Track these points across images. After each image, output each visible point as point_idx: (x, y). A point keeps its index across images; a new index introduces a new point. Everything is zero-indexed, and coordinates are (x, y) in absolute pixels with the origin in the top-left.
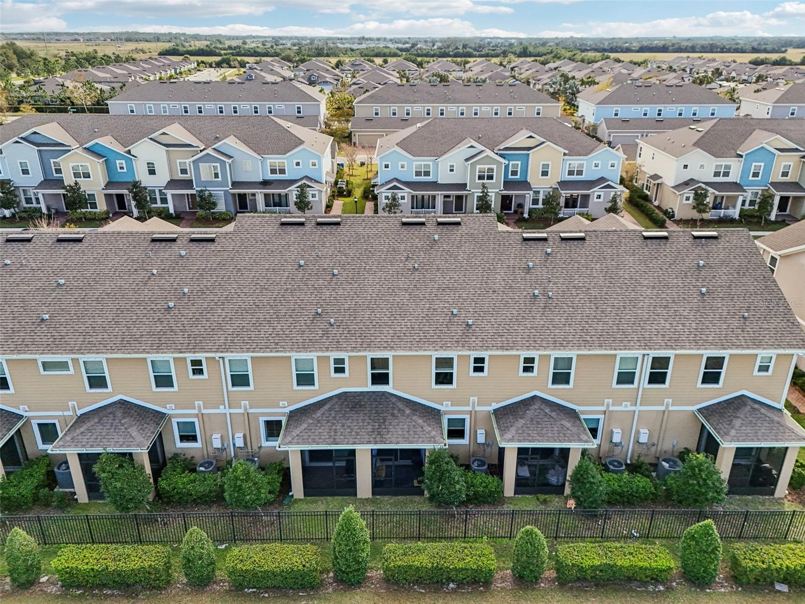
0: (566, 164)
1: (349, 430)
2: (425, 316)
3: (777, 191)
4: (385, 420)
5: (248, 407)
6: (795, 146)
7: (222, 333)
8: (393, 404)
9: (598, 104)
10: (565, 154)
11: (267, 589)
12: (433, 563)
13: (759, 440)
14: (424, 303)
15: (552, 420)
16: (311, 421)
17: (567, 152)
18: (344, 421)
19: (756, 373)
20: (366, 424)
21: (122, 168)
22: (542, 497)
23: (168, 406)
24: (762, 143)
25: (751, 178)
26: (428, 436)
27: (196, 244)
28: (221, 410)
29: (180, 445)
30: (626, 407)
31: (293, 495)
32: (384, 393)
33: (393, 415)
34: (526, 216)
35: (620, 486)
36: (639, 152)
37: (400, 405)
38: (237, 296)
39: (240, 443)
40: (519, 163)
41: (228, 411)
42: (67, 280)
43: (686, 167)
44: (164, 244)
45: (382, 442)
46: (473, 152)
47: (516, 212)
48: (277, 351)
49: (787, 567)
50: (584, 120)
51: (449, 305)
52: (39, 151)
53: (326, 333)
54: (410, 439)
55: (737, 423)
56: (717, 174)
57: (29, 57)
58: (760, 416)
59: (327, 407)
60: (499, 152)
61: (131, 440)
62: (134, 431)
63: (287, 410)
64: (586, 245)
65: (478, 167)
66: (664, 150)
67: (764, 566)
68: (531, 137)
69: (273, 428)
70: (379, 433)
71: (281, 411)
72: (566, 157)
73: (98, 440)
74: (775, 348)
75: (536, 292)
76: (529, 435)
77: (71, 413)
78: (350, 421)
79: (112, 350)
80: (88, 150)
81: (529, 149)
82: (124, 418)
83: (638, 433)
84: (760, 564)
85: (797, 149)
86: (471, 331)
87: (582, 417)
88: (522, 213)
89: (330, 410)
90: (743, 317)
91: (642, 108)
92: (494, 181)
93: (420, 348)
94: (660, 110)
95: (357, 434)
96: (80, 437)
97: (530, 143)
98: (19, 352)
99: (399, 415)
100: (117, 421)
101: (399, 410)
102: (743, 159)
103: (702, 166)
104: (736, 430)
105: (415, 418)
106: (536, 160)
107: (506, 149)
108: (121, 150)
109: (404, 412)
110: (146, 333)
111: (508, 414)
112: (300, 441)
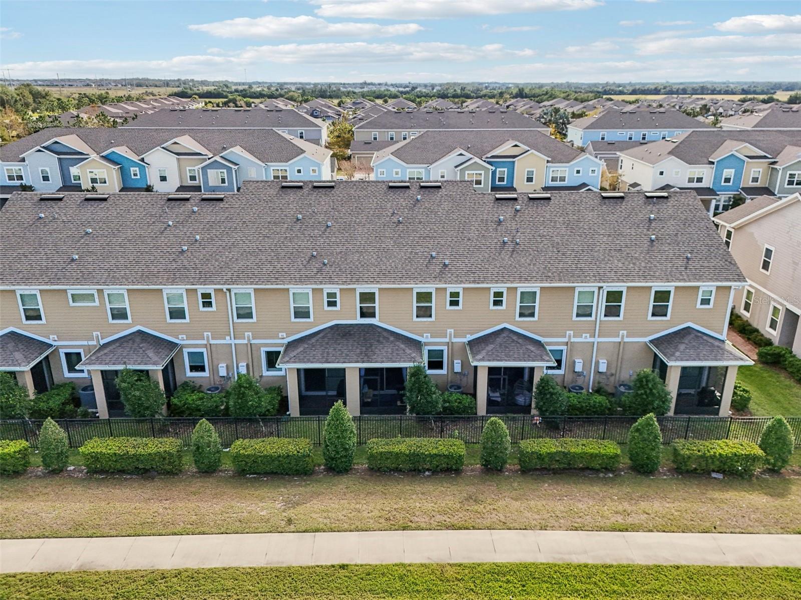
0: (549, 171)
1: (340, 353)
2: (406, 258)
3: (748, 195)
4: (371, 346)
5: (251, 338)
6: (763, 154)
8: (379, 333)
9: (587, 128)
10: (548, 162)
11: (266, 474)
12: (410, 450)
13: (700, 360)
14: (406, 248)
16: (306, 346)
17: (550, 159)
18: (335, 346)
19: (699, 306)
20: (354, 348)
21: (135, 175)
23: (180, 336)
24: (732, 151)
25: (723, 184)
26: (409, 357)
27: (207, 202)
28: (227, 341)
29: (189, 374)
30: (586, 338)
31: (289, 415)
32: (371, 325)
33: (378, 341)
36: (620, 164)
37: (385, 334)
38: (242, 242)
39: (243, 371)
40: (506, 170)
41: (233, 342)
42: (94, 229)
43: (662, 173)
44: (178, 203)
45: (368, 362)
46: (462, 159)
48: (277, 284)
49: (720, 454)
50: (573, 145)
51: (428, 250)
52: (59, 159)
53: (320, 271)
54: (394, 359)
55: (682, 347)
56: (691, 180)
57: (44, 97)
58: (702, 341)
59: (320, 335)
60: (487, 160)
61: (148, 359)
62: (151, 353)
63: (286, 341)
64: (551, 203)
65: (467, 172)
67: (700, 453)
68: (516, 146)
69: (272, 359)
70: (366, 355)
71: (278, 343)
72: (549, 164)
73: (120, 359)
74: (714, 281)
75: (506, 239)
76: (497, 356)
77: (94, 343)
78: (340, 346)
79: (133, 283)
80: (105, 158)
81: (515, 157)
82: (142, 343)
83: (597, 363)
84: (696, 452)
85: (765, 156)
86: (447, 269)
87: (548, 348)
89: (323, 337)
90: (687, 258)
91: (627, 132)
92: (482, 186)
93: (403, 283)
94: (644, 135)
95: (347, 355)
96: (103, 357)
97: (515, 151)
98: (52, 284)
99: (384, 341)
100: (136, 345)
101: (384, 338)
102: (715, 166)
103: (677, 173)
104: (681, 352)
105: (397, 343)
106: (521, 168)
107: (493, 157)
108: (135, 158)
109: (388, 338)
110: (162, 270)
111: (480, 342)
112: (297, 360)
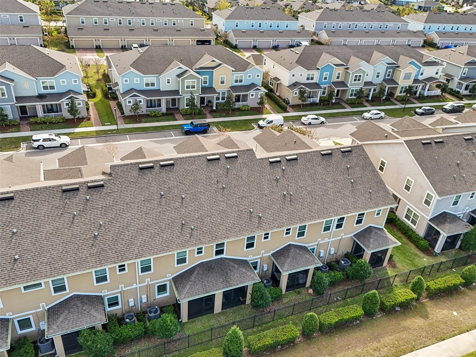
0: (233, 76)
1: (212, 284)
2: (237, 215)
3: (336, 88)
4: (227, 273)
5: (149, 281)
6: (342, 63)
7: (134, 246)
8: (228, 264)
9: (226, 19)
13: (381, 247)
14: (235, 208)
15: (301, 256)
16: (190, 283)
17: (234, 70)
18: (207, 279)
19: (375, 216)
20: (218, 278)
22: (297, 290)
23: (103, 292)
24: (328, 62)
26: (250, 277)
28: (135, 286)
29: (108, 309)
30: (327, 240)
31: (181, 321)
32: (221, 258)
33: (230, 270)
34: (214, 108)
35: (331, 279)
36: (264, 62)
37: (231, 263)
38: (133, 221)
40: (208, 76)
41: (138, 286)
43: (293, 75)
45: (230, 286)
46: (181, 71)
47: (207, 105)
49: (401, 301)
50: (217, 28)
51: (247, 207)
53: (191, 235)
54: (243, 281)
55: (372, 241)
56: (308, 79)
58: (378, 235)
59: (195, 273)
60: (196, 71)
62: (93, 312)
63: (171, 278)
64: (299, 162)
65: (186, 81)
66: (281, 64)
67: (394, 303)
68: (213, 61)
70: (227, 282)
71: (166, 280)
72: (233, 73)
73: (75, 323)
75: (285, 193)
76: (294, 266)
77: (41, 309)
78: (210, 278)
79: (72, 271)
81: (213, 68)
82: (83, 306)
83: (330, 251)
84: (392, 303)
85: (343, 64)
86: (262, 220)
88: (212, 107)
89: (198, 274)
90: (370, 193)
91: (250, 22)
92: (196, 89)
94: (260, 24)
95: (216, 284)
97: (213, 64)
98: (11, 284)
99: (233, 269)
100: (80, 309)
101: (232, 266)
102: (320, 71)
103: (301, 75)
104: (372, 244)
105: (241, 269)
106: (217, 75)
107: (200, 68)
109: (235, 267)
110: (89, 255)
111: (280, 256)
112: (189, 295)
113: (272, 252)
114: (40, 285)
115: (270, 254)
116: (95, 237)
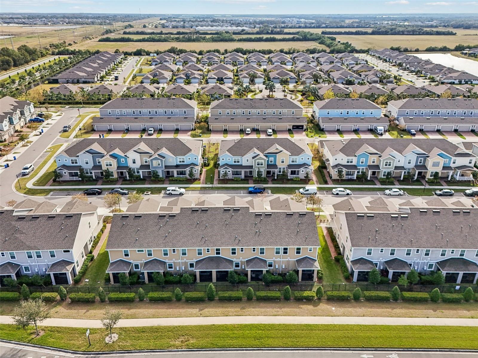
0: (291, 158)
1: (210, 266)
2: (229, 237)
3: (369, 170)
4: (219, 263)
5: (186, 260)
6: (377, 152)
7: (180, 243)
9: (320, 109)
12: (229, 296)
13: (306, 268)
14: (229, 234)
15: (259, 263)
17: (291, 154)
18: (209, 264)
19: (309, 251)
20: (214, 264)
21: (123, 161)
22: (257, 282)
23: (166, 260)
24: (364, 151)
25: (360, 164)
26: (230, 267)
27: (171, 217)
28: (179, 261)
29: (168, 269)
30: (279, 259)
31: (197, 282)
32: (219, 257)
33: (221, 262)
34: (276, 178)
35: (275, 279)
37: (223, 260)
38: (183, 233)
39: (183, 269)
40: (273, 158)
41: (181, 261)
42: (140, 228)
43: (336, 159)
45: (218, 269)
46: (255, 155)
47: (272, 176)
48: (193, 247)
51: (235, 235)
52: (93, 156)
53: (205, 242)
54: (225, 268)
55: (303, 264)
56: (348, 162)
58: (310, 262)
59: (205, 261)
60: (265, 155)
61: (159, 268)
62: (160, 266)
63: (195, 261)
65: (257, 160)
66: (330, 151)
68: (277, 149)
69: (192, 265)
70: (218, 267)
71: (194, 261)
72: (290, 156)
73: (152, 269)
74: (312, 246)
75: (257, 230)
76: (253, 267)
77: (142, 262)
78: (211, 263)
79: (154, 248)
80: (111, 156)
81: (277, 153)
82: (157, 263)
83: (282, 266)
84: (299, 295)
86: (240, 242)
87: (268, 262)
88: (274, 177)
90: (306, 238)
91: (340, 111)
92: (263, 166)
93: (228, 246)
94: (348, 112)
95: (213, 267)
96: (148, 268)
97: (277, 151)
98: (133, 248)
99: (223, 262)
100: (155, 264)
102: (357, 157)
103: (342, 159)
105: (226, 262)
106: (279, 157)
107: (268, 153)
108: (123, 155)
110: (162, 243)
111: (249, 261)
112: (199, 269)
113: (247, 259)
114: (143, 251)
115: (245, 260)
116: (166, 236)
